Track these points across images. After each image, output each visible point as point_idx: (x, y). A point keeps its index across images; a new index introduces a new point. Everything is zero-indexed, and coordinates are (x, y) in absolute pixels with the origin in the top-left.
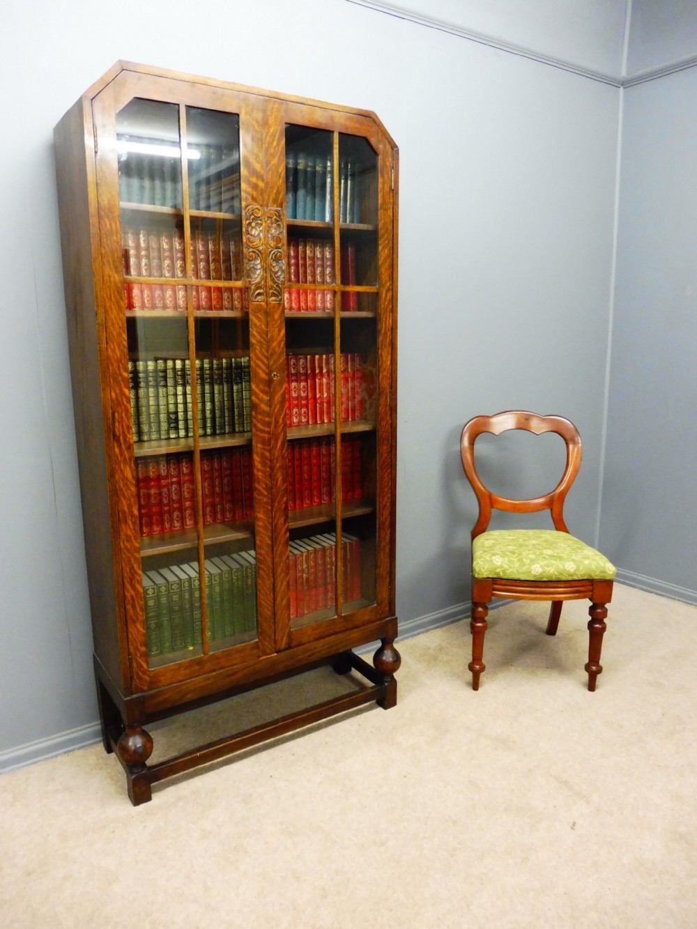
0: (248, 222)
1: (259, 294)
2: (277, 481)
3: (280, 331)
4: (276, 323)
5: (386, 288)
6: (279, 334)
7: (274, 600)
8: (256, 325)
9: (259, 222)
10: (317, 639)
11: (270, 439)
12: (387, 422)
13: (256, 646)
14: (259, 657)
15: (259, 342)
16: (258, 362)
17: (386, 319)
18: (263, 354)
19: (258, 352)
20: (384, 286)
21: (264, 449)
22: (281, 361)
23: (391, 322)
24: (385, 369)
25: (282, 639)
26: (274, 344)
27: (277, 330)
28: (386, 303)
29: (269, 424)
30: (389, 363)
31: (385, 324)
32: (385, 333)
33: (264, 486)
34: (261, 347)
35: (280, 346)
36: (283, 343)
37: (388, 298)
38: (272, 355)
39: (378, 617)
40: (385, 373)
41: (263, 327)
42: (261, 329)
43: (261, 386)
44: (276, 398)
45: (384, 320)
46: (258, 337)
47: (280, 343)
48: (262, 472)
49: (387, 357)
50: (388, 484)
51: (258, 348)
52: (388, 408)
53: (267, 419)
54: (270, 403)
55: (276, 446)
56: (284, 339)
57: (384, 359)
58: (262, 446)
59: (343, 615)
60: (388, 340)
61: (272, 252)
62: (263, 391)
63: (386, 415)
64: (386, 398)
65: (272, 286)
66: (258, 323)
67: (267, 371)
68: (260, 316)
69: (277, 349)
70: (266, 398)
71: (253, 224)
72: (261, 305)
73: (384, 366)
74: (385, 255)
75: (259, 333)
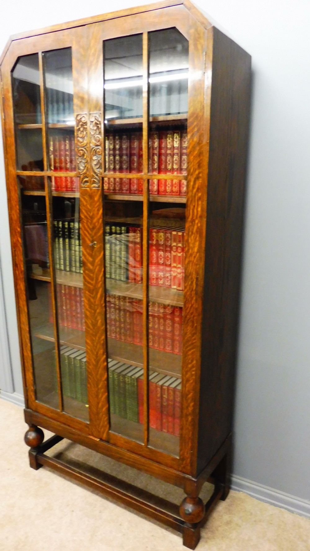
0: (78, 128)
1: (86, 182)
2: (98, 321)
3: (98, 210)
4: (96, 204)
5: (195, 176)
6: (98, 214)
7: (98, 403)
8: (84, 206)
9: (85, 127)
10: (128, 450)
11: (93, 290)
12: (192, 305)
13: (87, 426)
14: (90, 435)
15: (86, 217)
16: (85, 232)
17: (194, 206)
18: (89, 227)
19: (85, 224)
20: (192, 174)
21: (90, 296)
22: (99, 234)
23: (199, 209)
24: (191, 255)
25: (103, 433)
26: (95, 220)
27: (96, 209)
28: (195, 190)
29: (92, 279)
30: (196, 249)
31: (193, 211)
32: (193, 221)
33: (91, 322)
34: (87, 221)
35: (98, 222)
36: (101, 221)
37: (197, 186)
38: (93, 228)
39: (180, 469)
40: (192, 259)
41: (88, 206)
42: (88, 208)
43: (88, 251)
44: (97, 261)
45: (192, 207)
46: (85, 214)
47: (99, 219)
48: (89, 312)
49: (194, 244)
50: (192, 361)
51: (85, 221)
52: (194, 292)
53: (92, 275)
54: (93, 263)
55: (97, 297)
56: (102, 217)
57: (191, 245)
58: (89, 293)
59: (149, 447)
60: (196, 227)
61: (93, 150)
62: (89, 254)
63: (192, 298)
64: (192, 282)
65: (93, 176)
66: (85, 203)
67: (91, 239)
68: (87, 198)
69: (97, 224)
70: (90, 259)
71: (82, 129)
72: (86, 190)
73: (190, 251)
74: (193, 143)
75: (86, 211)
